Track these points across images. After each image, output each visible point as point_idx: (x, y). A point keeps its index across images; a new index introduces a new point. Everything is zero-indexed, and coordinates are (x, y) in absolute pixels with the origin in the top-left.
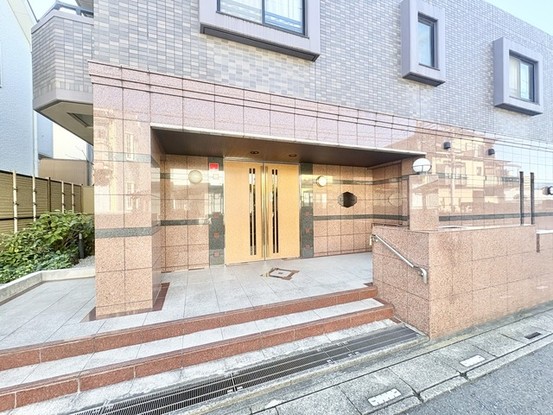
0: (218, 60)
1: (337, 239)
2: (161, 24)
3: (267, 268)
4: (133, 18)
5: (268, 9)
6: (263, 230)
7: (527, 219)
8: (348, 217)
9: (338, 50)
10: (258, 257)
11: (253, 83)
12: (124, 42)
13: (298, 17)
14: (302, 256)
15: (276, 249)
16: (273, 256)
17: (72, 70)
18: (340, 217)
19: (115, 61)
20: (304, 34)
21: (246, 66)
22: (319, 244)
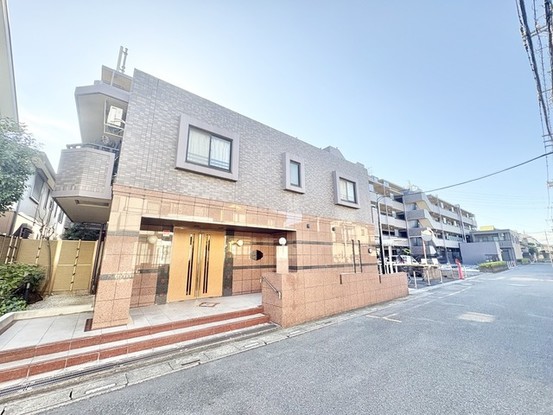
0: (183, 182)
1: (249, 282)
2: (154, 165)
3: (198, 303)
4: (140, 162)
5: (212, 157)
6: (196, 279)
7: (358, 268)
8: (256, 267)
9: (248, 177)
10: (192, 296)
11: (201, 194)
12: (133, 174)
13: (227, 160)
14: (224, 295)
15: (205, 290)
16: (202, 295)
17: (91, 180)
18: (251, 267)
19: (127, 183)
20: (230, 171)
21: (197, 185)
22: (236, 286)
